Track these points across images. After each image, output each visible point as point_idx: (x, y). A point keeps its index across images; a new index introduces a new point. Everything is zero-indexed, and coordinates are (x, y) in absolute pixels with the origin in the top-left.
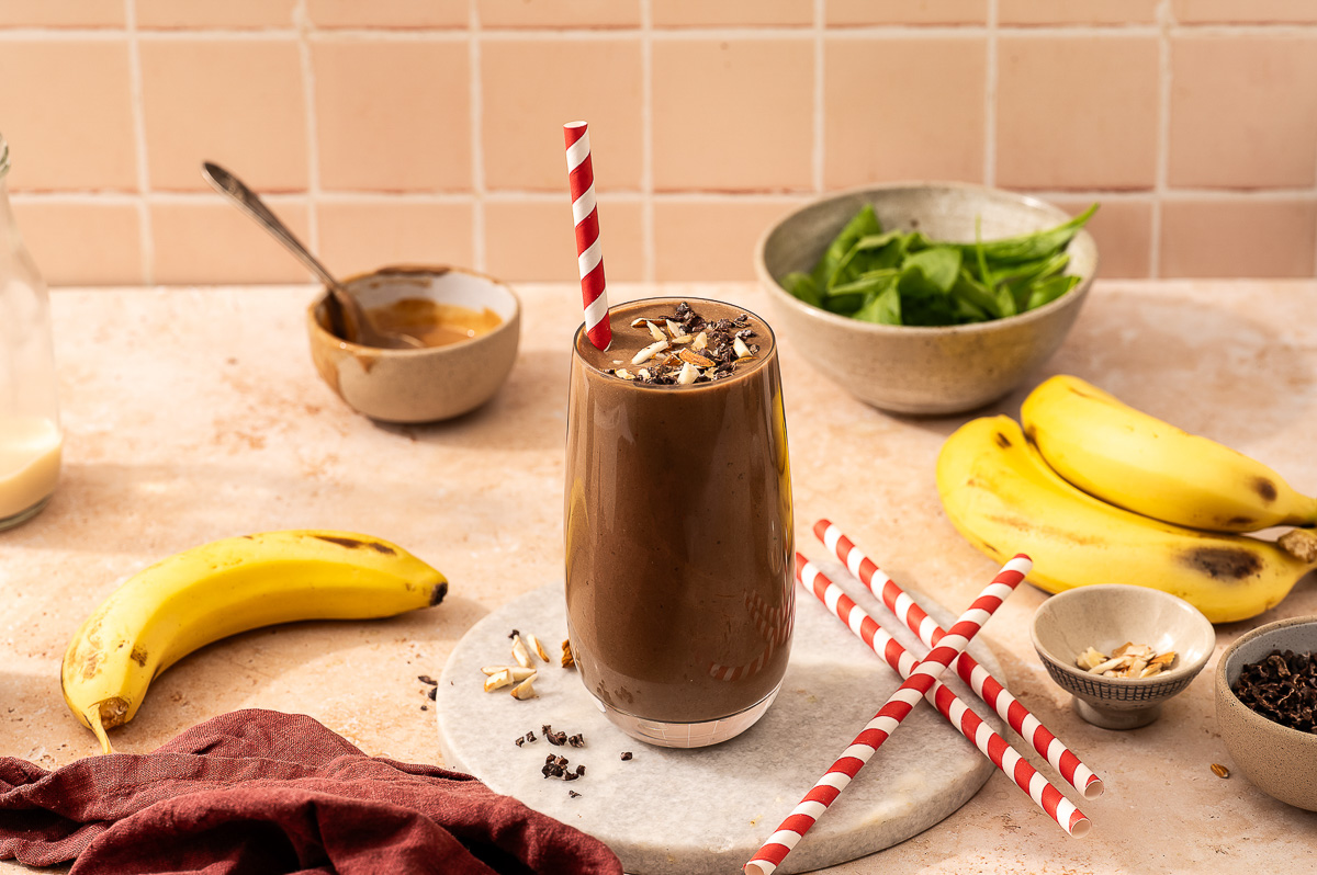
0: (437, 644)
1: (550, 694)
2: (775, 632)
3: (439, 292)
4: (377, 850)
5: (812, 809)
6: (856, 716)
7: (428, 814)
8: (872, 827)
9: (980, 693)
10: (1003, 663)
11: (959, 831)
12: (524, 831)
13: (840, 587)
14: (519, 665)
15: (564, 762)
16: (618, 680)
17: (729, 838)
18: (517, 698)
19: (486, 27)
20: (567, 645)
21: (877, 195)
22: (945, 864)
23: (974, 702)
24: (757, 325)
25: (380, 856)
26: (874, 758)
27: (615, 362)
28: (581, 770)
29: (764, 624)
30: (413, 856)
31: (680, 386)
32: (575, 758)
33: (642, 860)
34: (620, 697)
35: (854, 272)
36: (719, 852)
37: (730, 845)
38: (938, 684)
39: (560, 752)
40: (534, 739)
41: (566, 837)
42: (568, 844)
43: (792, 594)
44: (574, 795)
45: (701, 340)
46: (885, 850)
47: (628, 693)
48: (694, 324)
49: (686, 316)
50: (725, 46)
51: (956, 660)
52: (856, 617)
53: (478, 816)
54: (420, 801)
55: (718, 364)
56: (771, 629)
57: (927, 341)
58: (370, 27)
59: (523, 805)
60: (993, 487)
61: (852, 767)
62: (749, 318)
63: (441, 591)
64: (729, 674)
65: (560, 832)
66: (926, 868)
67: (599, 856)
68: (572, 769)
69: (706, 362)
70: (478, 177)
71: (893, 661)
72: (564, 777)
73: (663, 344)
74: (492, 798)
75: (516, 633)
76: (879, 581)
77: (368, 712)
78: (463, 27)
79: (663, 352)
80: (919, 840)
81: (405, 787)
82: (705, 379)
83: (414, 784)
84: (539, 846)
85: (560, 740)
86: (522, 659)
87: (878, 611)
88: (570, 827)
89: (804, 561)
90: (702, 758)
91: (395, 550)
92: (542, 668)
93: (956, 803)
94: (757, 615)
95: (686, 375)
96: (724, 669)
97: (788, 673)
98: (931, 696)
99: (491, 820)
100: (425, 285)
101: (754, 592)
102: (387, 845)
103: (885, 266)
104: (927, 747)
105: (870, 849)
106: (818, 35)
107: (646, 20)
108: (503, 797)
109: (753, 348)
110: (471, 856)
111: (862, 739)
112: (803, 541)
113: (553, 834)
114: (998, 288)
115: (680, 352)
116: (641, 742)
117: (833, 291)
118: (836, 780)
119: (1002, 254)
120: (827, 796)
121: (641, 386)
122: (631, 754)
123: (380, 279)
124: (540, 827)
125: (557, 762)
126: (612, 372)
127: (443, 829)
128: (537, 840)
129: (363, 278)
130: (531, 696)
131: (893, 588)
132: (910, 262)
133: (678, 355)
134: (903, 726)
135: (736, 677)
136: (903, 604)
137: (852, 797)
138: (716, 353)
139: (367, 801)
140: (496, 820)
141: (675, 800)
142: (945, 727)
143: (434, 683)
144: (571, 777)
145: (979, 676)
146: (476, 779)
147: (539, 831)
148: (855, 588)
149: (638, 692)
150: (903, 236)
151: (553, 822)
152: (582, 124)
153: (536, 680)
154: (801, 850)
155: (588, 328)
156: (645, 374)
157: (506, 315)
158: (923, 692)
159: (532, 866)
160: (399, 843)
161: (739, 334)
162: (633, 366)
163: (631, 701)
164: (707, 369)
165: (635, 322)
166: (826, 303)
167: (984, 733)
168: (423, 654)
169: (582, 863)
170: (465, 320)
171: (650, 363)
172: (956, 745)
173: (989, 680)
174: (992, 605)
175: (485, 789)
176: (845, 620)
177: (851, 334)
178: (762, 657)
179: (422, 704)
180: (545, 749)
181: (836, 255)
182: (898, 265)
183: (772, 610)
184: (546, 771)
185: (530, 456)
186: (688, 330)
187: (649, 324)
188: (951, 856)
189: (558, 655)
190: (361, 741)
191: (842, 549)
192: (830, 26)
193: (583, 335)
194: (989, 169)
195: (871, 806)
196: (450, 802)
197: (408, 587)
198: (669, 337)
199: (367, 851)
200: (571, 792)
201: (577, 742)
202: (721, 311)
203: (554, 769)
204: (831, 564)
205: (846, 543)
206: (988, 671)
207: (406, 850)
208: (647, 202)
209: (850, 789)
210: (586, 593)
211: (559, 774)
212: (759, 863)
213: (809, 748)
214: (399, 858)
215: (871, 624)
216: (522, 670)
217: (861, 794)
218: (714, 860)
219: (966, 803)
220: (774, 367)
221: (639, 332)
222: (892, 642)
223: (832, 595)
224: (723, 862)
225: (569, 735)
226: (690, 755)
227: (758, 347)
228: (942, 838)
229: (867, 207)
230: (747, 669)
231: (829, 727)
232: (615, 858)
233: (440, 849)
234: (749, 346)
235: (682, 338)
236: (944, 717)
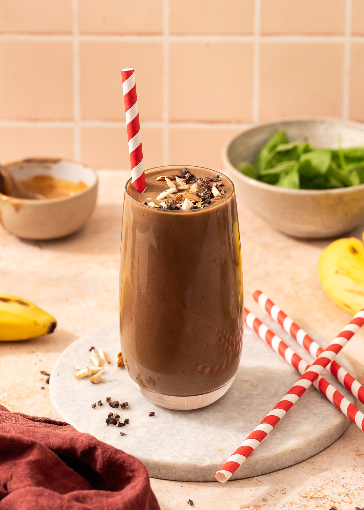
0: (51, 355)
1: (111, 381)
2: (232, 349)
3: (55, 172)
4: (14, 462)
5: (252, 443)
6: (276, 394)
7: (43, 443)
8: (284, 454)
9: (343, 383)
10: (354, 367)
11: (331, 457)
12: (95, 452)
13: (267, 326)
14: (94, 365)
15: (118, 417)
16: (147, 373)
17: (207, 459)
18: (93, 383)
19: (83, 33)
20: (120, 355)
21: (287, 124)
22: (324, 474)
23: (339, 387)
24: (225, 180)
25: (15, 465)
26: (286, 417)
27: (148, 199)
28: (127, 422)
29: (227, 344)
30: (33, 465)
31: (183, 211)
32: (123, 415)
33: (159, 470)
34: (149, 382)
35: (274, 162)
36: (201, 466)
37: (207, 462)
38: (320, 377)
39: (116, 412)
40: (101, 405)
41: (118, 456)
42: (119, 459)
43: (242, 329)
44: (123, 435)
45: (194, 188)
46: (291, 466)
47: (153, 380)
48: (190, 179)
49: (187, 175)
50: (207, 45)
51: (329, 365)
52: (276, 342)
53: (70, 444)
54: (38, 436)
55: (203, 200)
56: (230, 347)
57: (314, 198)
58: (22, 33)
59: (94, 438)
60: (349, 274)
61: (274, 421)
62: (220, 176)
63: (53, 326)
64: (207, 370)
65: (115, 453)
66: (314, 476)
67: (136, 466)
68: (122, 421)
69: (197, 199)
70: (77, 113)
71: (295, 365)
72: (117, 425)
73: (174, 189)
74: (78, 434)
75: (93, 348)
76: (288, 323)
77: (13, 390)
78: (70, 33)
79: (174, 193)
80: (310, 461)
81: (30, 428)
82: (196, 207)
83: (35, 427)
84: (103, 460)
85: (116, 405)
86: (96, 362)
87: (287, 339)
88: (120, 451)
89: (247, 312)
90: (192, 416)
91: (29, 304)
92: (106, 367)
93: (330, 441)
94: (223, 339)
95: (186, 205)
96: (205, 368)
97: (239, 370)
98: (316, 384)
99: (77, 446)
100: (48, 168)
101: (222, 327)
102: (19, 459)
103: (291, 159)
104: (314, 411)
105: (283, 466)
106: (256, 40)
107: (166, 29)
108: (84, 434)
109: (222, 192)
110: (66, 466)
111: (279, 406)
112: (248, 302)
113: (111, 454)
114: (351, 172)
115: (183, 193)
116: (160, 407)
117: (264, 172)
118: (265, 427)
119: (352, 155)
120: (260, 436)
121: (160, 210)
122: (154, 413)
123: (25, 165)
124: (104, 450)
125: (114, 417)
126: (146, 204)
127: (51, 451)
128: (102, 458)
129: (15, 164)
130: (100, 382)
131: (295, 327)
132: (304, 158)
133: (181, 195)
134: (301, 400)
135: (211, 371)
136: (301, 335)
137: (274, 437)
138: (202, 194)
139: (9, 435)
140: (80, 446)
141: (177, 438)
142: (324, 401)
143: (49, 375)
144: (121, 425)
145: (342, 374)
146: (69, 425)
147: (103, 453)
148: (275, 327)
149: (158, 379)
150: (301, 145)
151: (111, 448)
152: (131, 69)
153: (104, 373)
154: (246, 466)
155: (133, 180)
156: (164, 205)
157: (90, 183)
158: (312, 381)
159: (99, 471)
160: (26, 457)
161: (215, 184)
162: (157, 201)
163: (154, 384)
164: (197, 202)
165: (159, 178)
166: (260, 178)
167: (345, 404)
168: (43, 359)
169: (126, 470)
170: (69, 186)
171: (166, 200)
172: (329, 410)
173: (348, 375)
174: (348, 335)
175: (74, 430)
176: (269, 343)
177: (273, 194)
178: (225, 362)
179: (42, 386)
180: (107, 410)
181: (265, 155)
182: (298, 158)
183: (231, 337)
184: (108, 422)
185: (102, 257)
186: (187, 183)
187: (166, 179)
188: (327, 470)
189: (115, 360)
190: (9, 405)
191: (268, 306)
192: (264, 34)
193: (131, 185)
194: (345, 110)
195: (284, 442)
196: (55, 436)
197: (36, 324)
198: (177, 186)
199: (8, 462)
200: (121, 433)
201: (125, 406)
202: (205, 173)
203: (112, 421)
204: (262, 314)
205: (270, 303)
206: (347, 370)
207: (30, 462)
208: (166, 127)
209: (273, 433)
210: (131, 327)
211: (115, 423)
212: (223, 472)
213: (250, 411)
214: (26, 466)
215: (284, 345)
216: (95, 368)
217: (278, 435)
218: (199, 470)
219: (335, 442)
220: (233, 203)
221: (161, 183)
222: (295, 355)
223: (263, 330)
224: (203, 472)
225: (121, 403)
226: (186, 414)
227: (225, 192)
228: (322, 460)
229: (281, 129)
230: (217, 368)
231: (261, 400)
232: (145, 468)
233: (48, 461)
234: (220, 191)
235: (183, 186)
236: (324, 395)
